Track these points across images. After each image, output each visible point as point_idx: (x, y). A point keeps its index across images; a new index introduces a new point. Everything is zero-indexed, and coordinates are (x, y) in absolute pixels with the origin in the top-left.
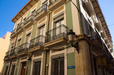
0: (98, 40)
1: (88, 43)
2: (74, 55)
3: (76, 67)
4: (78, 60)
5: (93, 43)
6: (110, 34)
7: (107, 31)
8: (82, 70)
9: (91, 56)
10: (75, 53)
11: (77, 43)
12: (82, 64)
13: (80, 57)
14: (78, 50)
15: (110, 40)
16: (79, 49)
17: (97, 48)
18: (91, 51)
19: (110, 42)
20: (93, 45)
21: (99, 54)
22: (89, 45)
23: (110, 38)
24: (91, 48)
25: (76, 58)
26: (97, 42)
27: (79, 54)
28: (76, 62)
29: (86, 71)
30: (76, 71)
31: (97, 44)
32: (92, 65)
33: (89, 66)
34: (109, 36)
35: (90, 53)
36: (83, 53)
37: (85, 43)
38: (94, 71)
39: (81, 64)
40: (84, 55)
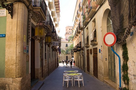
0: (40, 7)
1: (28, 7)
2: (6, 20)
3: (6, 36)
4: (11, 27)
5: (34, 9)
6: (59, 7)
7: (57, 2)
8: (14, 39)
9: (28, 24)
10: (7, 17)
11: (12, 5)
12: (15, 33)
13: (14, 23)
14: (12, 14)
15: (58, 13)
16: (13, 12)
17: (37, 17)
18: (30, 18)
19: (58, 15)
20: (33, 12)
21: (38, 24)
22: (28, 11)
23: (58, 11)
24: (30, 15)
25: (8, 24)
26: (39, 9)
27: (13, 19)
28: (7, 29)
29: (19, 42)
30: (6, 41)
31: (39, 12)
32: (28, 36)
33: (23, 36)
34: (58, 9)
35: (29, 21)
36: (18, 19)
37: (23, 7)
38: (30, 42)
39: (13, 32)
40: (18, 22)
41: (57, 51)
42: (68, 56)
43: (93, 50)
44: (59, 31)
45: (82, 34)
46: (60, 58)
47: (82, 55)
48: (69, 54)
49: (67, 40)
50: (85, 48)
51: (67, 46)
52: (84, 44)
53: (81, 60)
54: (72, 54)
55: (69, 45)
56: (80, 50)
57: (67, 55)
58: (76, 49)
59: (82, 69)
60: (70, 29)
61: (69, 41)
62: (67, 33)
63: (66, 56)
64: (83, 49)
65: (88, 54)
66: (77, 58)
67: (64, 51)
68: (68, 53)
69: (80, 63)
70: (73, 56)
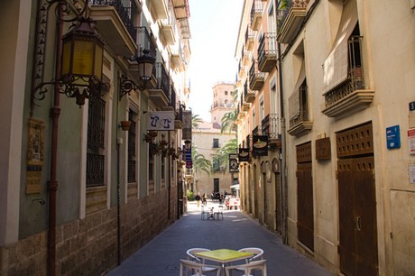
15: (184, 22)
23: (182, 13)
41: (175, 157)
42: (221, 177)
43: (338, 139)
44: (187, 91)
45: (274, 88)
46: (194, 186)
47: (273, 170)
48: (224, 171)
49: (216, 125)
50: (290, 138)
51: (216, 145)
52: (284, 121)
53: (268, 192)
54: (234, 169)
55: (224, 141)
56: (265, 148)
57: (217, 176)
58: (247, 150)
59: (270, 228)
60: (226, 93)
61: (223, 129)
62: (216, 105)
63: (213, 177)
64: (277, 146)
65: (304, 163)
66: (252, 183)
67: (207, 161)
68: (218, 170)
69: (261, 202)
70: (237, 179)
